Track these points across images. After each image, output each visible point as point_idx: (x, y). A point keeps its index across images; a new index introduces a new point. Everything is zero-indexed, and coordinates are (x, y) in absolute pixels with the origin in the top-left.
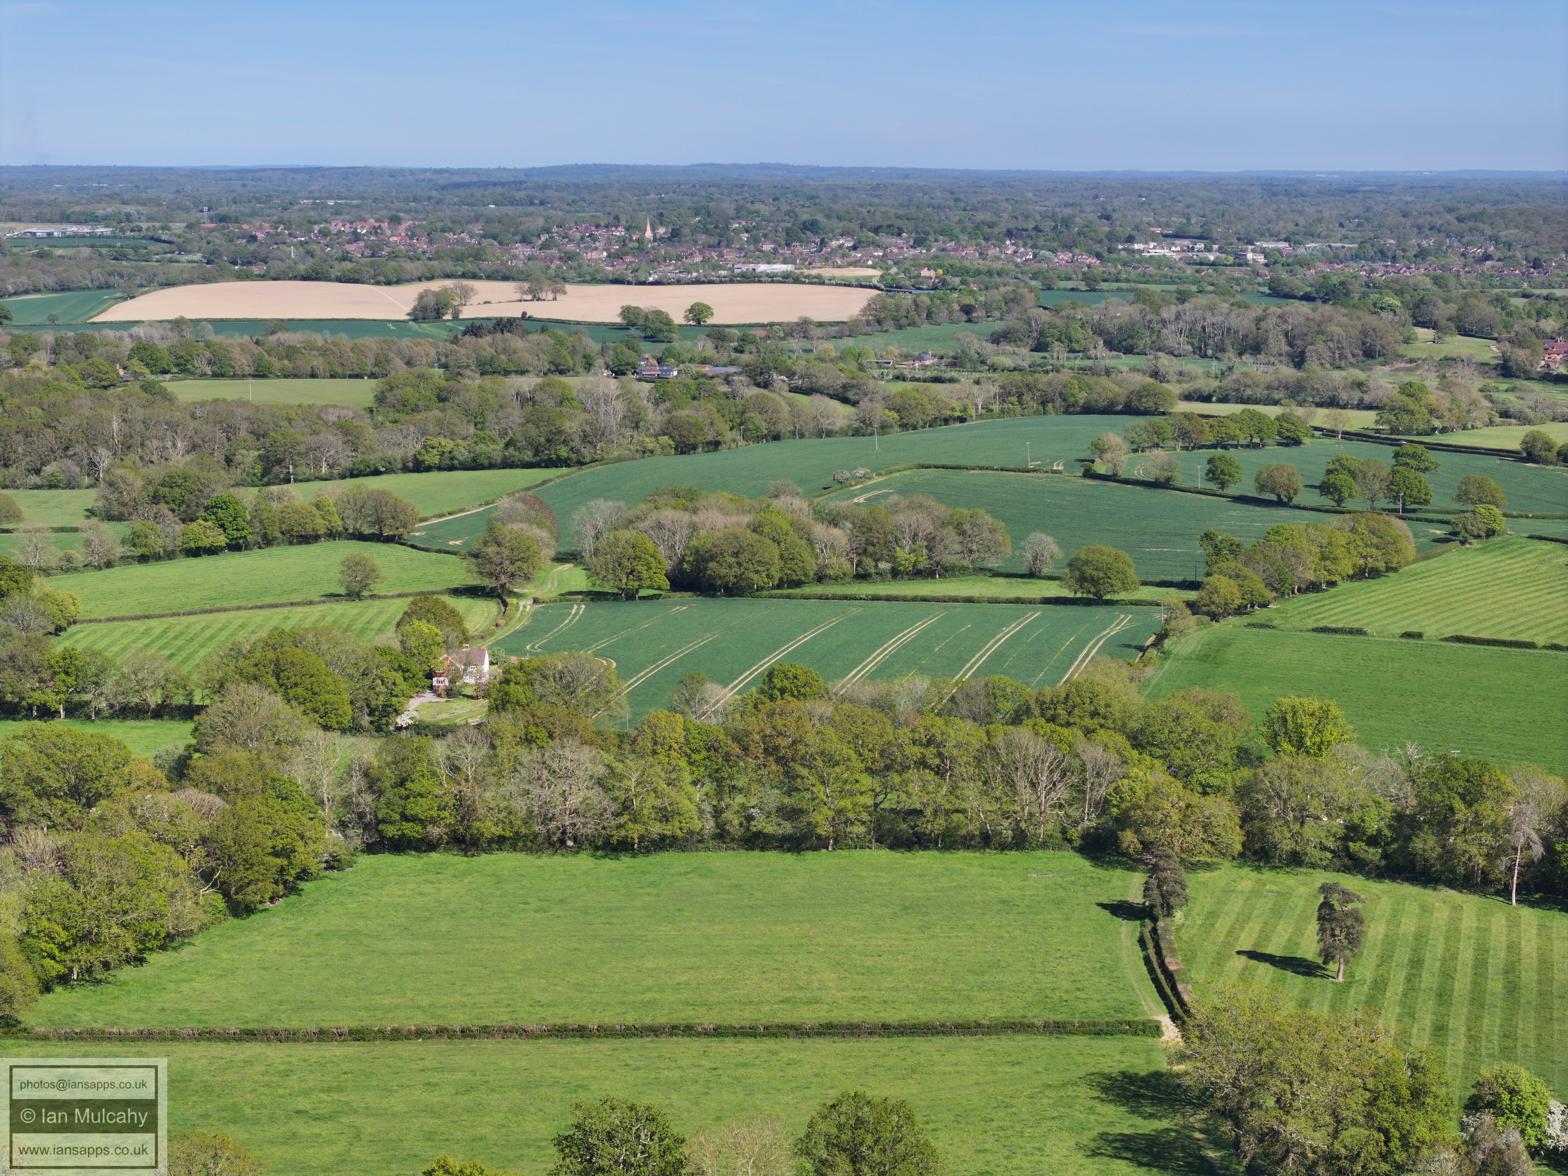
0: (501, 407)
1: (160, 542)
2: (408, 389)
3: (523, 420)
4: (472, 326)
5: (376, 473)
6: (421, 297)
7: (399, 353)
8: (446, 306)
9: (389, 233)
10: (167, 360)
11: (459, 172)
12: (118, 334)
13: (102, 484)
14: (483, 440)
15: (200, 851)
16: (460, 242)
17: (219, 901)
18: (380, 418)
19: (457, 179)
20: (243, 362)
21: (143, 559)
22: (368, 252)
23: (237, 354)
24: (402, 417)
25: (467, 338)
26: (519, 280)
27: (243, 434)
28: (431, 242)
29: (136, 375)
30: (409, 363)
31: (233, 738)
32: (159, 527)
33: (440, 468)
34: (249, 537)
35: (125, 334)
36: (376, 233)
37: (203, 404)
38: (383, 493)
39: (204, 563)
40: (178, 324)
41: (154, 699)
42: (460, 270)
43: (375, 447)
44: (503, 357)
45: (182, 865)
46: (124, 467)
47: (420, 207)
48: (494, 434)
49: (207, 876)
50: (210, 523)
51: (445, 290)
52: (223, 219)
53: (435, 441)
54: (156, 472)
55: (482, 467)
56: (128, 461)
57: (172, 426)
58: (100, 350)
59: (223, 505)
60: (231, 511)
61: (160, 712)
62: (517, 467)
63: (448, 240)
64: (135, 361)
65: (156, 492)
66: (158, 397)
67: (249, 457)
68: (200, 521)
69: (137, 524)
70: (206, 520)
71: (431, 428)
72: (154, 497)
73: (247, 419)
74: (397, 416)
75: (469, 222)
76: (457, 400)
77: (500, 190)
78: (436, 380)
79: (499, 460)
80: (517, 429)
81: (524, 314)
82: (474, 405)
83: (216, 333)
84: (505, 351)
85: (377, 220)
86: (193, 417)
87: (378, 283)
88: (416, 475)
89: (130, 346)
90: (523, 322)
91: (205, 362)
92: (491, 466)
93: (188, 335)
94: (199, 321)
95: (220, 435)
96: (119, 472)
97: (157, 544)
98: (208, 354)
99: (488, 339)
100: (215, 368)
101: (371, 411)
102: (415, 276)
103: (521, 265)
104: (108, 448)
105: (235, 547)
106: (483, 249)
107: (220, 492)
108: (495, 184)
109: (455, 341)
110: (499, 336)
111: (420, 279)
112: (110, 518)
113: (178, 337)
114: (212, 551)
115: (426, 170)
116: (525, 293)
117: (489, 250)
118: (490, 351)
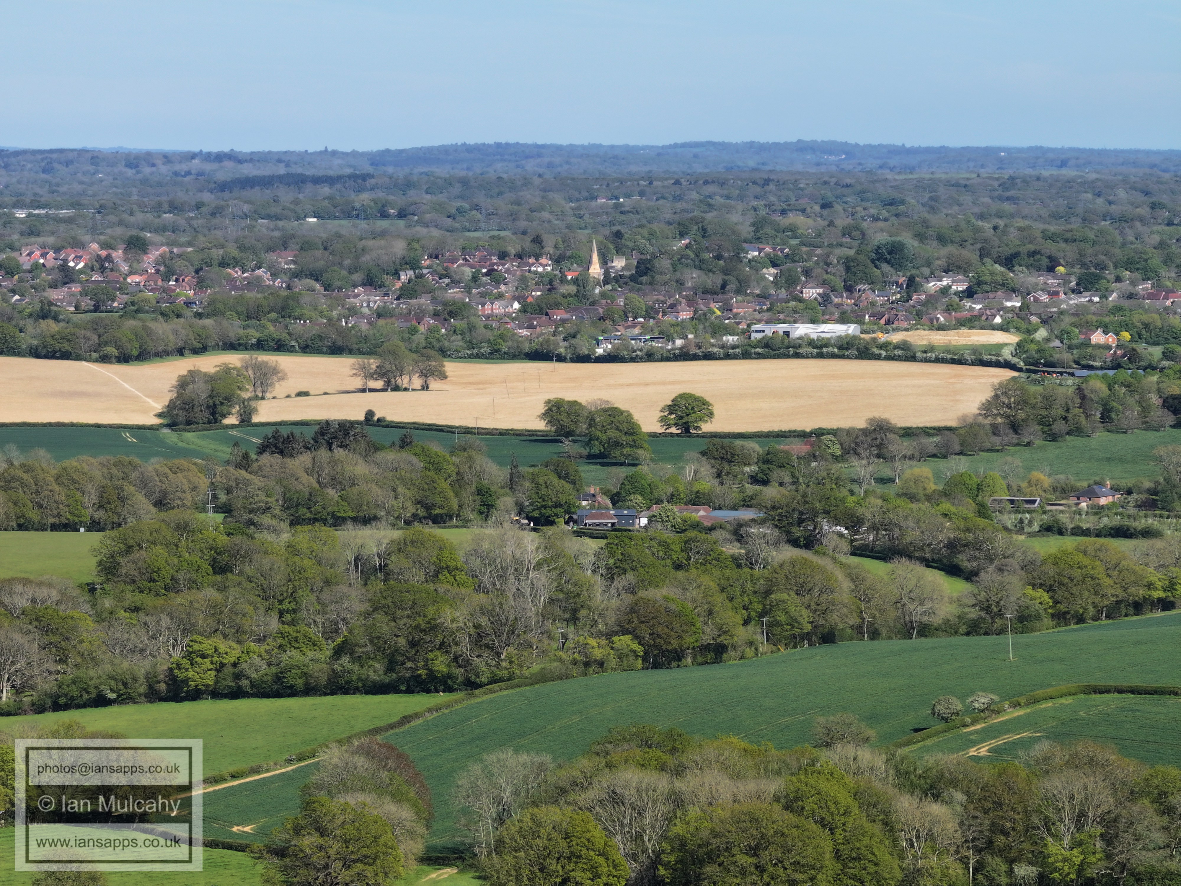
0: (327, 582)
2: (159, 550)
3: (366, 607)
4: (276, 436)
5: (101, 701)
6: (183, 384)
7: (144, 484)
8: (228, 399)
9: (125, 268)
11: (253, 158)
14: (293, 642)
16: (254, 284)
18: (108, 603)
19: (248, 170)
22: (87, 303)
24: (148, 600)
25: (267, 459)
26: (360, 353)
28: (201, 284)
30: (161, 504)
33: (216, 694)
36: (102, 269)
42: (254, 335)
43: (99, 654)
44: (331, 492)
47: (181, 222)
48: (315, 632)
51: (227, 370)
53: (206, 645)
55: (292, 692)
62: (356, 691)
63: (231, 281)
71: (201, 621)
74: (138, 598)
75: (270, 249)
76: (248, 570)
77: (326, 190)
78: (210, 533)
79: (323, 679)
80: (357, 622)
81: (370, 414)
82: (278, 579)
84: (334, 481)
85: (104, 246)
87: (104, 359)
88: (173, 705)
90: (368, 430)
92: (309, 690)
99: (305, 459)
101: (92, 589)
102: (171, 346)
103: (364, 326)
106: (295, 298)
108: (317, 181)
109: (244, 463)
110: (323, 454)
111: (181, 352)
115: (193, 156)
116: (370, 376)
117: (306, 299)
118: (308, 482)
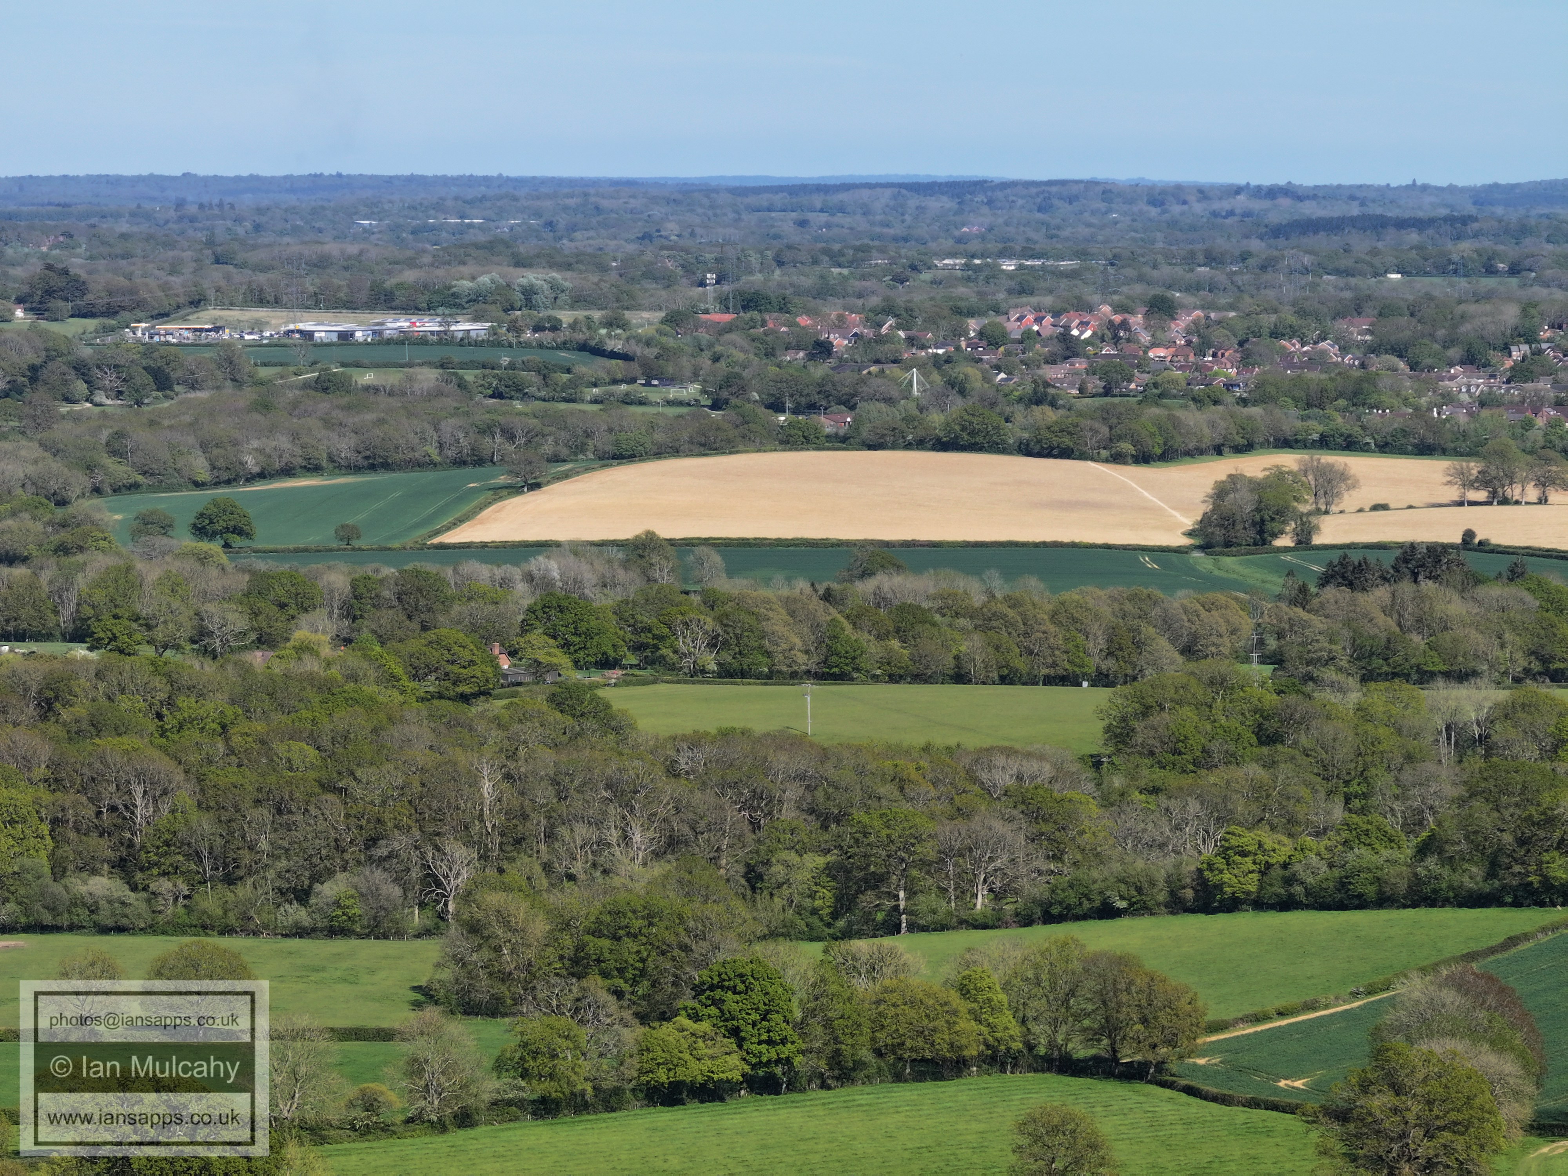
0: (1410, 758)
1: (586, 1067)
2: (1187, 712)
3: (1462, 791)
4: (1343, 562)
5: (1107, 912)
6: (1221, 492)
7: (1167, 625)
8: (1281, 513)
9: (1145, 338)
10: (612, 636)
11: (1315, 194)
12: (499, 572)
13: (454, 929)
14: (1362, 836)
16: (1317, 361)
18: (1118, 782)
19: (1310, 210)
20: (793, 642)
21: (545, 1108)
22: (1095, 384)
23: (778, 623)
24: (1171, 779)
25: (1331, 593)
26: (1456, 453)
27: (788, 814)
28: (1246, 360)
29: (538, 669)
30: (1189, 651)
32: (583, 1033)
33: (1259, 905)
34: (798, 1060)
35: (516, 573)
36: (1116, 340)
37: (695, 741)
38: (1122, 962)
40: (641, 550)
42: (1316, 428)
43: (1105, 849)
44: (1416, 638)
46: (506, 888)
47: (1220, 277)
48: (1392, 824)
50: (705, 1026)
51: (1280, 475)
52: (751, 302)
53: (1248, 839)
54: (580, 902)
55: (1361, 903)
56: (514, 873)
57: (622, 794)
58: (456, 608)
59: (739, 982)
60: (757, 997)
62: (1446, 902)
63: (1287, 356)
64: (537, 637)
65: (580, 947)
66: (590, 724)
67: (803, 869)
68: (683, 1020)
69: (534, 1025)
70: (696, 1018)
71: (1240, 808)
72: (575, 961)
73: (801, 777)
74: (1158, 776)
75: (1338, 315)
76: (1304, 740)
77: (1413, 237)
78: (1256, 691)
79: (1403, 886)
80: (1448, 811)
81: (1469, 535)
82: (1343, 753)
83: (731, 572)
84: (1420, 623)
85: (1118, 308)
86: (672, 772)
87: (1117, 458)
88: (1202, 918)
89: (527, 602)
90: (1468, 557)
91: (702, 642)
92: (1383, 901)
93: (665, 578)
94: (689, 544)
95: (736, 817)
96: (494, 899)
97: (579, 1072)
98: (710, 623)
99: (1381, 594)
100: (727, 657)
101: (1096, 763)
102: (1206, 442)
103: (1462, 417)
104: (469, 843)
105: (764, 1084)
106: (1372, 379)
107: (732, 952)
108: (1402, 224)
109: (1301, 598)
110: (1406, 587)
111: (1219, 451)
112: (470, 1009)
113: (640, 582)
114: (710, 1092)
115: (1238, 190)
116: (1470, 484)
117: (1386, 381)
118: (1386, 623)
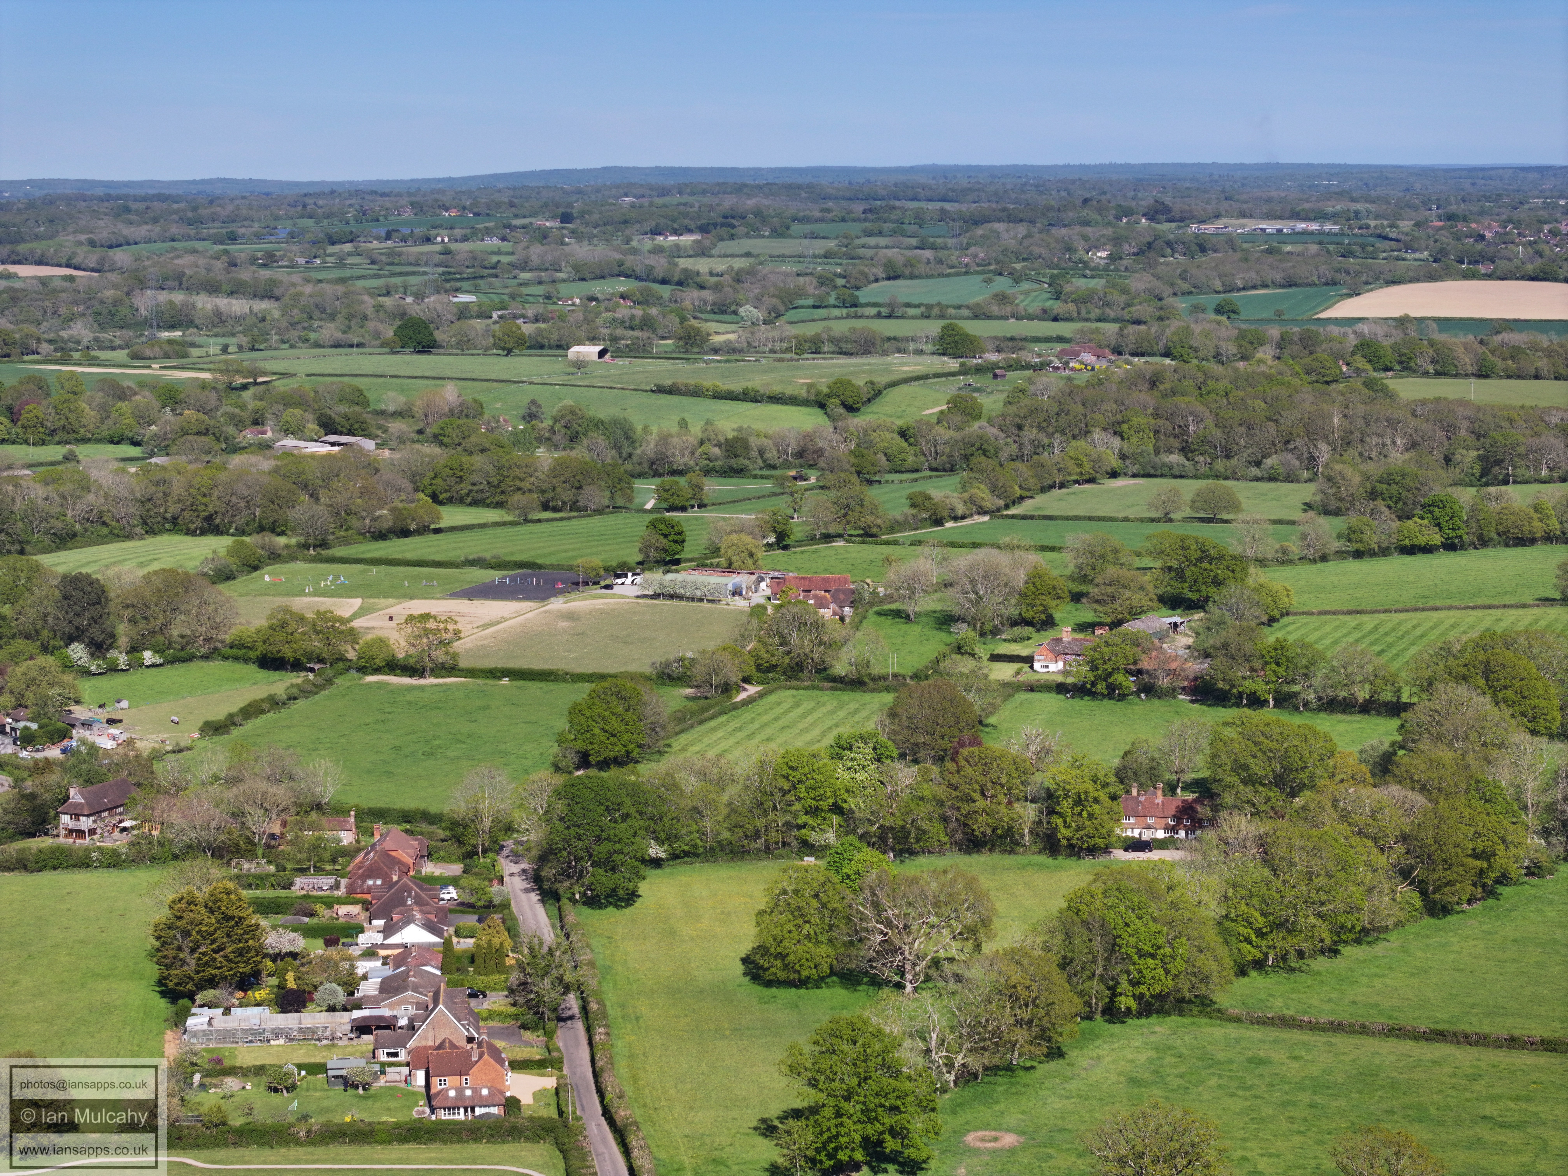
1: (1375, 538)
10: (1390, 357)
12: (1342, 330)
13: (1321, 479)
15: (1400, 848)
17: (1416, 899)
20: (1466, 361)
21: (1358, 555)
23: (1460, 353)
27: (1463, 433)
29: (1358, 371)
31: (1439, 737)
32: (1375, 524)
34: (1465, 537)
35: (1349, 330)
37: (1424, 402)
39: (1418, 561)
40: (1402, 322)
41: (1362, 694)
45: (1381, 860)
46: (1344, 463)
49: (1405, 873)
50: (1426, 522)
52: (1451, 217)
54: (1374, 469)
56: (1347, 457)
57: (1393, 424)
58: (1324, 345)
59: (1440, 504)
60: (1448, 510)
61: (1367, 708)
64: (1358, 358)
65: (1374, 488)
66: (1380, 394)
67: (1468, 457)
68: (1416, 519)
69: (1354, 520)
70: (1422, 518)
72: (1372, 493)
73: (1468, 418)
83: (1440, 331)
86: (1414, 414)
89: (1354, 343)
91: (1428, 360)
93: (1412, 333)
94: (1423, 319)
95: (1440, 434)
96: (1338, 467)
97: (1372, 540)
98: (1431, 352)
100: (1438, 367)
104: (1328, 443)
105: (1450, 546)
107: (1438, 491)
112: (1327, 512)
113: (1402, 335)
114: (1427, 549)
